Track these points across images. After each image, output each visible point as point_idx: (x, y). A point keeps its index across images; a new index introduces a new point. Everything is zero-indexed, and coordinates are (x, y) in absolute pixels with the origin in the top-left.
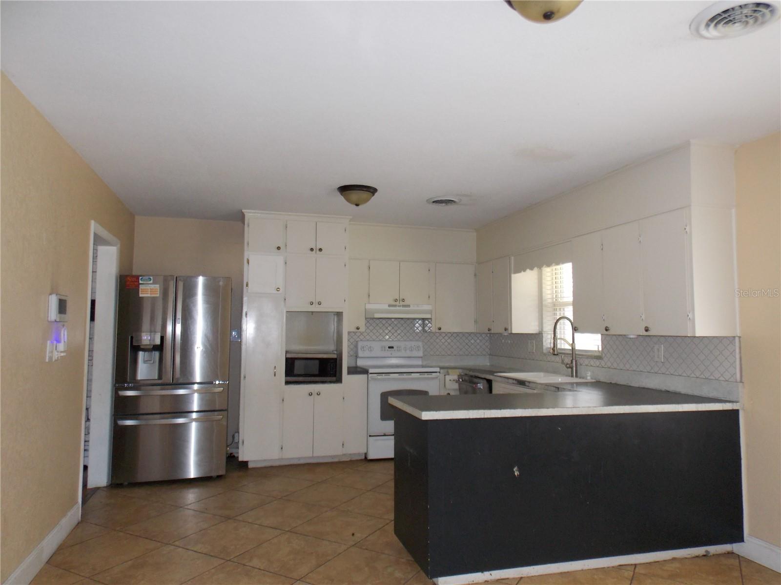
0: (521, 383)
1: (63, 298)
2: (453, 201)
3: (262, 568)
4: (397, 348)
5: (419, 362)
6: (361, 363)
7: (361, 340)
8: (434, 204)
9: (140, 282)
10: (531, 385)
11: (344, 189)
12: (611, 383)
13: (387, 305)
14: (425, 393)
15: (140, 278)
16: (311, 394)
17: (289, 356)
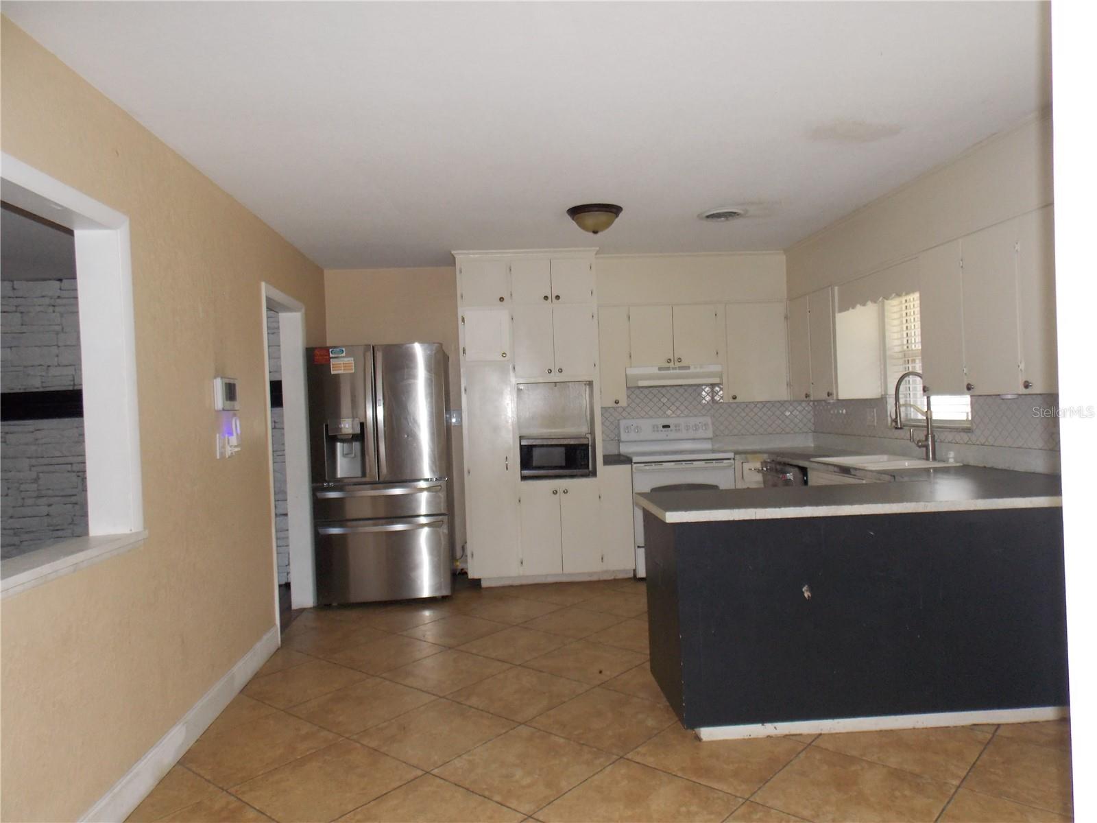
0: (845, 470)
1: (232, 381)
2: (735, 213)
3: (480, 708)
4: (676, 426)
5: (708, 446)
6: (625, 449)
7: (625, 418)
8: (708, 219)
9: (331, 355)
10: (858, 473)
11: (576, 212)
12: (985, 467)
13: (657, 368)
14: (715, 487)
15: (330, 350)
16: (555, 492)
17: (524, 443)
